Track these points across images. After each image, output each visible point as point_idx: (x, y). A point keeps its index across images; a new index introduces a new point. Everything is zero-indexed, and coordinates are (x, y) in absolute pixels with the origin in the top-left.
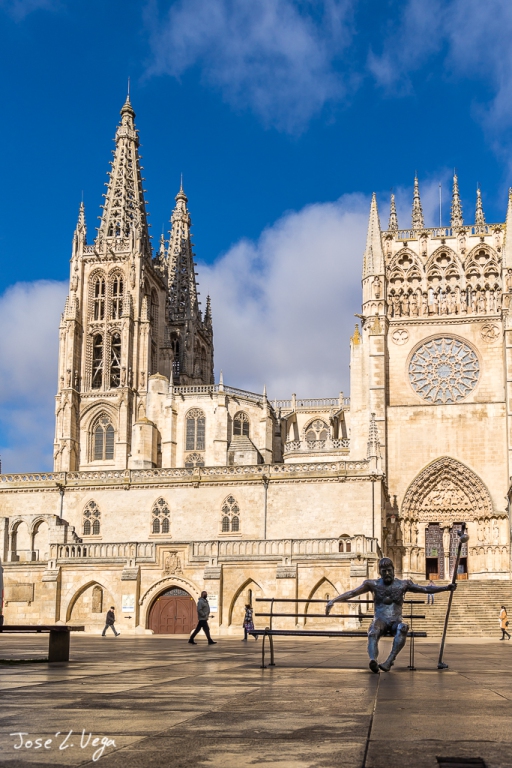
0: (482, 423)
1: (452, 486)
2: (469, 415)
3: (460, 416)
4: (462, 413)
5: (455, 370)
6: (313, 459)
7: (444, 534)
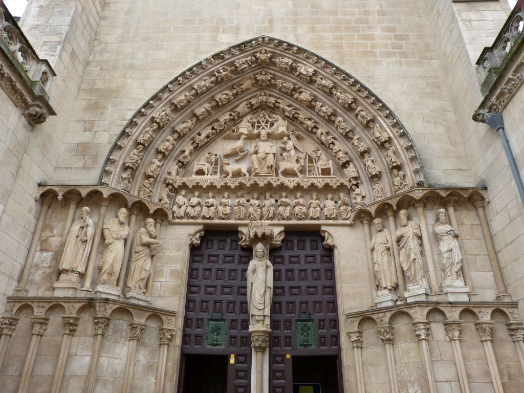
1: (281, 126)
7: (252, 264)
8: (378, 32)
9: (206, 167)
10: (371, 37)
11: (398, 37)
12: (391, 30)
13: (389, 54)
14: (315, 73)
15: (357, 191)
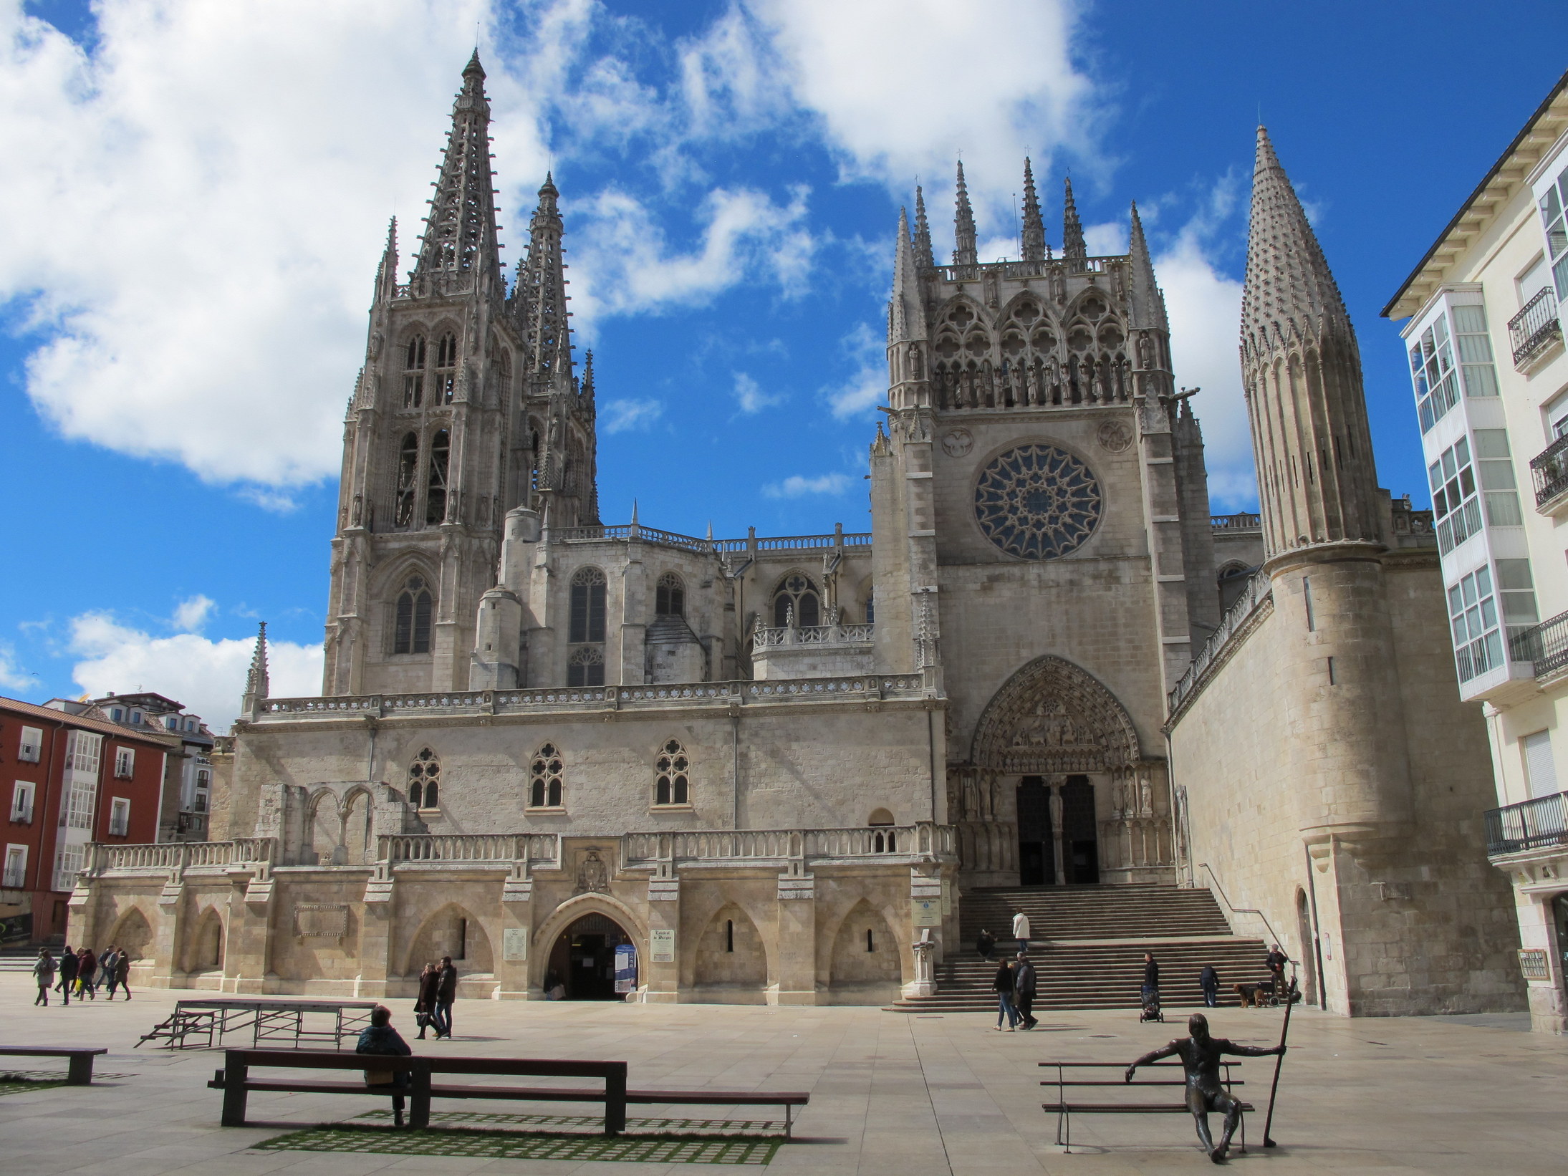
0: (1111, 593)
2: (1088, 582)
3: (1072, 582)
4: (1075, 577)
5: (1056, 501)
6: (808, 660)
7: (1052, 798)
8: (1122, 644)
9: (1020, 740)
10: (1116, 649)
11: (1136, 648)
12: (1131, 641)
13: (1129, 663)
14: (1083, 682)
15: (1107, 754)
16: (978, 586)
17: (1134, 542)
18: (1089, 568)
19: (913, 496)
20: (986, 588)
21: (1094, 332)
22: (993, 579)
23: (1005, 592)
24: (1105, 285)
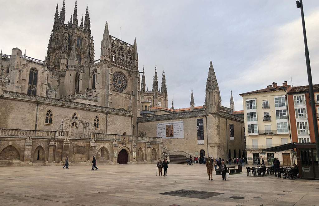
2: (127, 97)
3: (125, 97)
5: (122, 83)
6: (88, 101)
16: (114, 94)
17: (131, 92)
18: (128, 95)
19: (110, 77)
20: (115, 95)
21: (129, 57)
22: (116, 94)
23: (118, 96)
24: (131, 49)
